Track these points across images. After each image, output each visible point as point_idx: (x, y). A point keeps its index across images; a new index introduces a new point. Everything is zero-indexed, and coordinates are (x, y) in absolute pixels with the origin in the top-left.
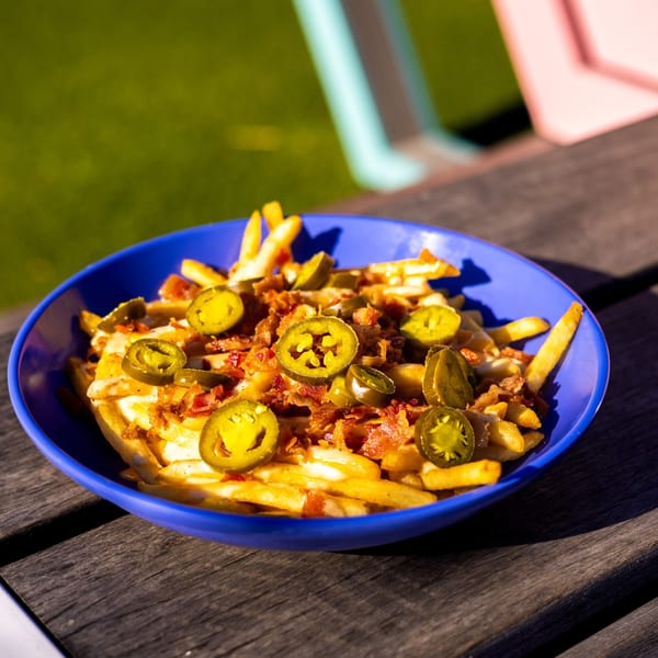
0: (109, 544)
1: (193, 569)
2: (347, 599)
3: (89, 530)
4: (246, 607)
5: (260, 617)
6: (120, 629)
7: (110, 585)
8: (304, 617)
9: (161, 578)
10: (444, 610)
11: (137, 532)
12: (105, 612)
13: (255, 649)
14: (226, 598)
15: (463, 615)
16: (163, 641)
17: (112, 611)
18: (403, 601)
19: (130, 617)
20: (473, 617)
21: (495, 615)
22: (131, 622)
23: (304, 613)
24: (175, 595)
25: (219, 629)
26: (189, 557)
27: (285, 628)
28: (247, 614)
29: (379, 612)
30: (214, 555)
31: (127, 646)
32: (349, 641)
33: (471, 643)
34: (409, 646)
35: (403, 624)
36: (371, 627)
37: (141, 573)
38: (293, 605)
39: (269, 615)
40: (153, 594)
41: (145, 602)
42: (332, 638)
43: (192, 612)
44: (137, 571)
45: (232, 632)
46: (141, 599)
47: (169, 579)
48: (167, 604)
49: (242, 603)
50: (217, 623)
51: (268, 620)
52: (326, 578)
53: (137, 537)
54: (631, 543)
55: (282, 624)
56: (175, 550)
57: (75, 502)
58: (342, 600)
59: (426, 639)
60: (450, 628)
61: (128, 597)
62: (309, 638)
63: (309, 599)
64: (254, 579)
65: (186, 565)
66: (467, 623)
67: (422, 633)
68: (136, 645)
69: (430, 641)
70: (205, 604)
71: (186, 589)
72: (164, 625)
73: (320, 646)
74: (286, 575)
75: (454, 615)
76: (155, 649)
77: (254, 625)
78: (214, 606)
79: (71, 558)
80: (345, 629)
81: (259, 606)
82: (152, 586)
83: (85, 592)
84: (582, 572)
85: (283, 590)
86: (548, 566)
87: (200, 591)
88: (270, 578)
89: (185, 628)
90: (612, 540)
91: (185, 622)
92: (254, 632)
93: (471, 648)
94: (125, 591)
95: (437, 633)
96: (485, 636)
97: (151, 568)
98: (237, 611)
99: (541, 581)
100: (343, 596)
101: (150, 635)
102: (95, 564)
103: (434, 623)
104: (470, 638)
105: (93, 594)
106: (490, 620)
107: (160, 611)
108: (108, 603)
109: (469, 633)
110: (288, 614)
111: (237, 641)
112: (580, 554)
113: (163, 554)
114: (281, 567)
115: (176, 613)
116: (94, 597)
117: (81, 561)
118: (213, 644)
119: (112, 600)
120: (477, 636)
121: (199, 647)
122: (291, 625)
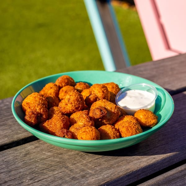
0: (10, 154)
1: (32, 161)
2: (73, 169)
3: (5, 150)
5: (48, 173)
6: (9, 174)
7: (9, 163)
8: (61, 173)
9: (23, 162)
10: (100, 173)
11: (18, 151)
12: (6, 170)
13: (46, 181)
14: (40, 168)
15: (105, 174)
16: (21, 178)
17: (8, 170)
18: (89, 170)
19: (13, 171)
20: (107, 175)
21: (114, 174)
22: (13, 173)
23: (61, 172)
24: (26, 167)
25: (37, 175)
26: (31, 158)
27: (55, 176)
28: (45, 172)
29: (81, 173)
30: (38, 157)
31: (10, 178)
32: (72, 179)
33: (106, 181)
34: (88, 181)
35: (88, 176)
36: (79, 176)
37: (17, 161)
38: (58, 170)
39: (51, 172)
40: (20, 166)
41: (17, 169)
42: (68, 179)
43: (30, 171)
44: (17, 160)
45: (40, 176)
46: (16, 167)
47: (25, 163)
48: (24, 169)
49: (44, 169)
50: (36, 174)
51: (51, 174)
52: (68, 164)
53: (19, 152)
54: (154, 158)
55: (54, 175)
56: (28, 156)
57: (3, 143)
58: (72, 170)
59: (93, 180)
60: (101, 177)
61: (13, 167)
62: (61, 179)
63: (63, 169)
64: (48, 164)
65: (30, 159)
66: (105, 176)
67: (93, 178)
68: (13, 178)
69: (95, 180)
70: (34, 169)
71: (29, 165)
72: (22, 174)
73: (64, 181)
74: (57, 163)
75: (102, 174)
76: (18, 179)
77: (46, 175)
78: (36, 170)
80: (71, 177)
81: (49, 170)
82: (20, 164)
84: (139, 165)
85: (56, 166)
86: (130, 163)
87: (33, 166)
88: (53, 163)
89: (28, 175)
91: (27, 173)
92: (46, 176)
93: (106, 183)
94: (13, 165)
95: (97, 178)
96: (110, 180)
97: (21, 160)
98: (43, 171)
99: (128, 167)
100: (72, 168)
101: (18, 176)
102: (6, 158)
103: (96, 176)
104: (106, 180)
105: (4, 165)
106: (112, 176)
107: (21, 170)
108: (7, 168)
109: (106, 179)
110: (56, 172)
111: (41, 179)
112: (140, 161)
113: (25, 156)
114: (56, 161)
115: (26, 171)
116: (4, 166)
117: (2, 158)
118: (34, 179)
119: (8, 167)
120: (108, 180)
121: (30, 180)
122: (57, 175)
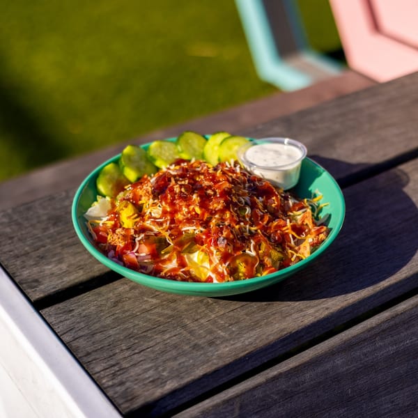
0: (91, 301)
1: (128, 314)
2: (195, 330)
3: (82, 294)
4: (149, 332)
5: (155, 337)
6: (93, 340)
8: (174, 338)
9: (113, 317)
10: (238, 336)
11: (103, 296)
12: (87, 332)
13: (151, 351)
14: (141, 328)
15: (245, 340)
16: (111, 346)
17: (90, 331)
18: (219, 332)
19: (98, 334)
20: (250, 340)
21: (260, 339)
22: (98, 337)
23: (175, 336)
24: (118, 326)
25: (137, 341)
26: (126, 309)
27: (166, 342)
28: (149, 335)
29: (208, 336)
30: (138, 308)
31: (95, 347)
32: (193, 349)
33: (247, 352)
34: (219, 352)
35: (218, 342)
36: (204, 343)
37: (103, 315)
38: (171, 332)
39: (159, 336)
40: (108, 325)
41: (104, 329)
42: (187, 347)
43: (125, 333)
44: (102, 314)
45: (142, 343)
46: (105, 327)
47: (116, 318)
48: (115, 329)
49: (148, 330)
50: (136, 339)
51: (159, 338)
52: (186, 321)
53: (103, 298)
54: (327, 309)
55: (165, 340)
56: (120, 305)
57: (76, 281)
58: (192, 331)
59: (227, 349)
60: (239, 345)
61: (98, 325)
62: (176, 347)
63: (178, 329)
64: (154, 319)
65: (125, 312)
66: (247, 343)
67: (226, 346)
68: (100, 347)
69: (230, 350)
70: (132, 330)
71: (124, 323)
72: (113, 339)
73: (180, 351)
74: (168, 318)
75: (242, 339)
76: (108, 349)
77: (152, 340)
78: (136, 331)
79: (73, 307)
80: (193, 343)
81: (155, 332)
82: (108, 321)
83: (79, 323)
85: (167, 325)
86: (288, 318)
87: (129, 324)
88: (161, 319)
89: (122, 340)
90: (319, 307)
91: (122, 338)
92: (151, 343)
93: (247, 354)
94: (97, 322)
95: (232, 347)
96: (253, 349)
97: (108, 313)
98: (145, 334)
99: (284, 325)
101: (106, 343)
102: (84, 310)
103: (232, 342)
104: (247, 350)
105: (82, 323)
106: (257, 342)
107: (111, 332)
108: (88, 328)
109: (247, 348)
110: (168, 336)
111: (144, 347)
112: (302, 313)
113: (114, 306)
114: (167, 314)
115: (118, 334)
116: (82, 325)
117: (78, 308)
118: (133, 348)
120: (250, 349)
121: (127, 349)
122: (169, 341)
